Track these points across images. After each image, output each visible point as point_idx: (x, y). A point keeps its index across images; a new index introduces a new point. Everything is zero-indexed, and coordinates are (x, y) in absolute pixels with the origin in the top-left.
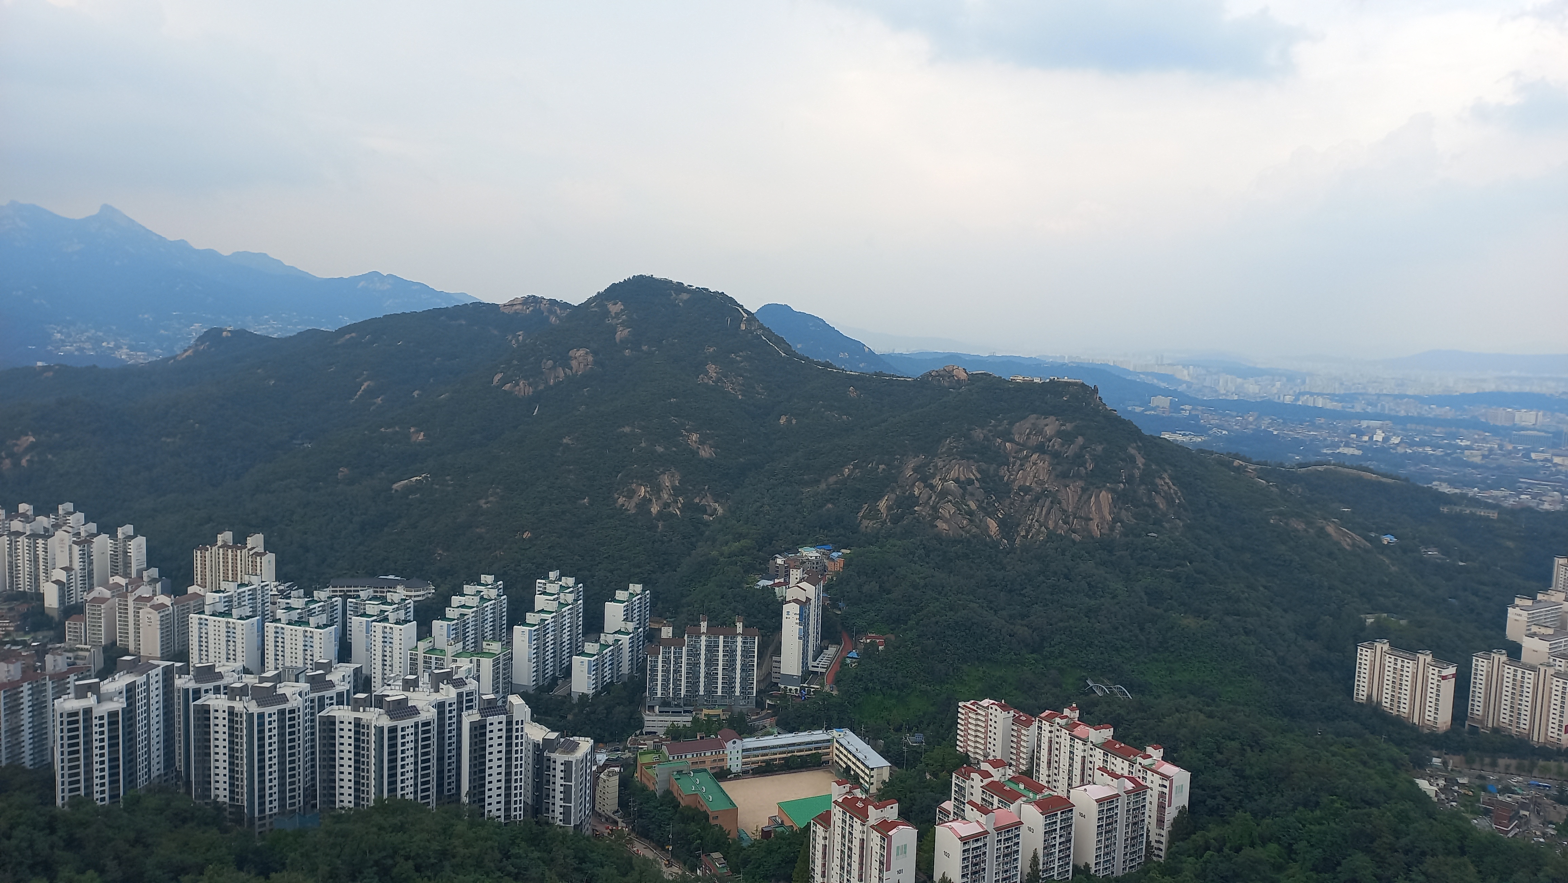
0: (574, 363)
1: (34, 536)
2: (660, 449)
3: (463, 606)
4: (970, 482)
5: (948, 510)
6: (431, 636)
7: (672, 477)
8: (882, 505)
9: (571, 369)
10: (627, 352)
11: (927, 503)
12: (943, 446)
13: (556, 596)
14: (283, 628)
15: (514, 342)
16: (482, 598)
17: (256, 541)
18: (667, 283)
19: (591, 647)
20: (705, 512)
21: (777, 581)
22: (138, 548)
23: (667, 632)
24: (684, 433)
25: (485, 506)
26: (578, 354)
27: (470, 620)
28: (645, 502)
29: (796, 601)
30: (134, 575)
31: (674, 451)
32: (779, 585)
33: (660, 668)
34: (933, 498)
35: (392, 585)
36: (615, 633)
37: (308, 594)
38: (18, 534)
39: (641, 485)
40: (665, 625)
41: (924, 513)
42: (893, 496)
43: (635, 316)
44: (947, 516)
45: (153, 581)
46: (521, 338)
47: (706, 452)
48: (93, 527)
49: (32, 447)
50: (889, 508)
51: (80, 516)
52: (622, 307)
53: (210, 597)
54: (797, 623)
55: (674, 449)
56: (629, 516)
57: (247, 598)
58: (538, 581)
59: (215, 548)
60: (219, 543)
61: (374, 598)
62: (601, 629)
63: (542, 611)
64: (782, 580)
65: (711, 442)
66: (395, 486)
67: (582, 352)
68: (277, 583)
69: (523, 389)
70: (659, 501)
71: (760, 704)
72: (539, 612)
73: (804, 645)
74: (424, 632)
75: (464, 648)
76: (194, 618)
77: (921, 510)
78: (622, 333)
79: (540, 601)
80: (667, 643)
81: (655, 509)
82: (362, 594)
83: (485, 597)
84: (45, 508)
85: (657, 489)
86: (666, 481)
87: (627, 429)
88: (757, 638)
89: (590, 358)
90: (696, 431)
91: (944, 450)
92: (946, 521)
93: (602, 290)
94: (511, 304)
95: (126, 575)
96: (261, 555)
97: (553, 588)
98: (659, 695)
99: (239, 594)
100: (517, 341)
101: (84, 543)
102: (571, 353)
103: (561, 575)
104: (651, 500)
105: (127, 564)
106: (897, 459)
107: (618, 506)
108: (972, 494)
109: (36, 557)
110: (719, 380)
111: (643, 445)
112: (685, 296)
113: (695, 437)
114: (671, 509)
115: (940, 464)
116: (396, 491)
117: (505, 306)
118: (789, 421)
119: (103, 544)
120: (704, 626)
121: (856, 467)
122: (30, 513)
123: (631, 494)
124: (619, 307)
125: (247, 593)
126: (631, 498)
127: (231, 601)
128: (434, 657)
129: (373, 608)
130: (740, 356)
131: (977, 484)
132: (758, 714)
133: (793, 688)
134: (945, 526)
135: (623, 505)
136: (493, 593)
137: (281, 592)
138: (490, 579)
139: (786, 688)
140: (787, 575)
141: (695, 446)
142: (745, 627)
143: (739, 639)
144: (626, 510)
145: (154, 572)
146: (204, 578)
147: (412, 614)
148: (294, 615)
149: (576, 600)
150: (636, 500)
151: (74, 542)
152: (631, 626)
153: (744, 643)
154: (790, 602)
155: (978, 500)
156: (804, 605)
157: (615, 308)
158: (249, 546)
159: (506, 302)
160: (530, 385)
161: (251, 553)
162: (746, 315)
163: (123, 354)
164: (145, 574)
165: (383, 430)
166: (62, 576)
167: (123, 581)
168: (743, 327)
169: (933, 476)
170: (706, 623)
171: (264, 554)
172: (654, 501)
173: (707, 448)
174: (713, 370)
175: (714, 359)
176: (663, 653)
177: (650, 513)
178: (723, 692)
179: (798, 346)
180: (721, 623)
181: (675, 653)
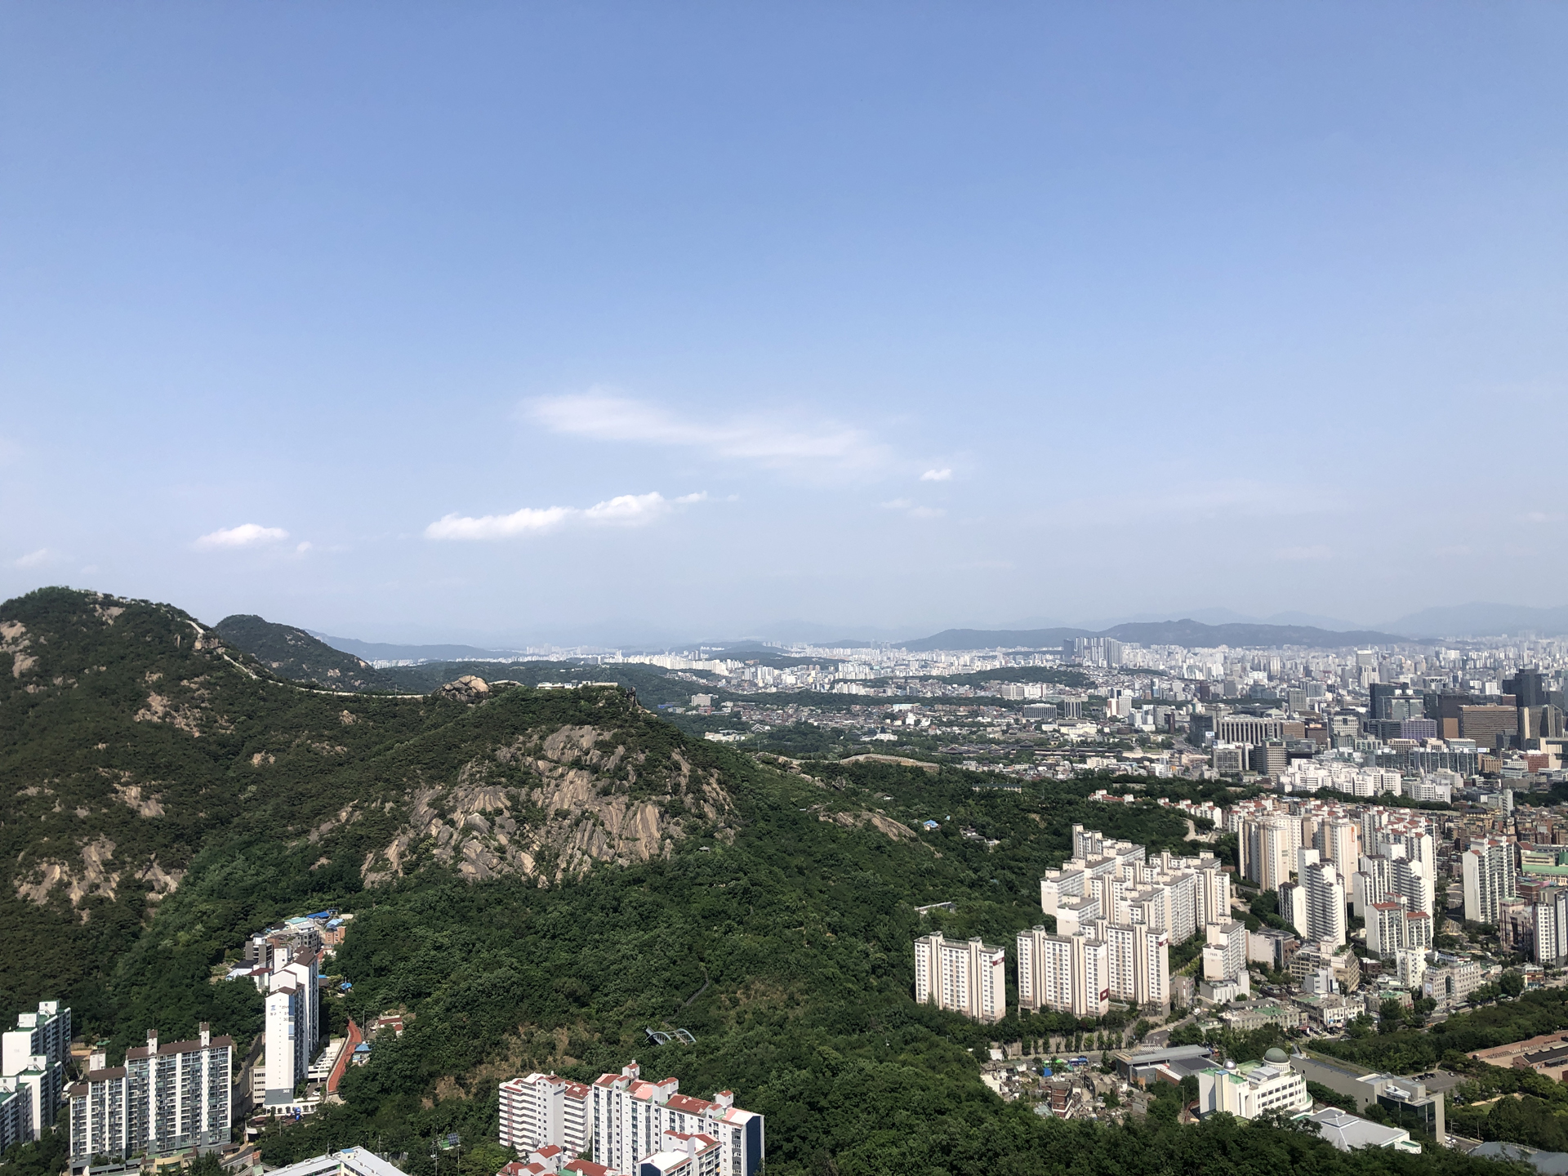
2: (82, 813)
4: (499, 812)
5: (473, 848)
7: (103, 847)
8: (392, 852)
10: (31, 688)
11: (448, 843)
12: (464, 773)
18: (87, 594)
20: (152, 889)
21: (256, 967)
23: (97, 1061)
24: (118, 787)
28: (62, 887)
29: (284, 990)
31: (105, 814)
32: (260, 973)
33: (89, 1113)
34: (455, 837)
36: (20, 1073)
39: (55, 863)
40: (94, 1052)
41: (444, 857)
42: (405, 839)
43: (42, 640)
44: (473, 856)
47: (151, 810)
50: (402, 855)
52: (24, 629)
54: (285, 1020)
55: (105, 811)
56: (38, 909)
64: (263, 965)
65: (157, 796)
70: (83, 883)
71: (236, 1137)
73: (296, 1046)
77: (441, 853)
78: (23, 664)
80: (97, 1078)
81: (76, 895)
85: (79, 867)
86: (93, 853)
87: (32, 791)
88: (230, 1048)
90: (136, 783)
91: (465, 777)
92: (473, 863)
98: (89, 1151)
104: (70, 883)
106: (409, 793)
107: (19, 896)
108: (502, 827)
110: (166, 714)
111: (57, 809)
112: (116, 611)
113: (134, 791)
114: (101, 891)
115: (461, 794)
118: (265, 759)
120: (152, 1044)
121: (355, 808)
123: (39, 879)
124: (19, 629)
126: (39, 883)
130: (195, 683)
131: (507, 814)
132: (234, 1151)
133: (283, 1106)
134: (471, 869)
135: (28, 894)
139: (274, 1108)
140: (270, 957)
141: (133, 804)
142: (213, 1036)
143: (205, 1055)
144: (33, 900)
150: (47, 884)
152: (42, 1062)
153: (212, 1057)
154: (275, 992)
155: (509, 833)
156: (295, 995)
162: (201, 631)
168: (198, 645)
169: (453, 810)
170: (155, 1039)
172: (75, 883)
173: (152, 803)
174: (157, 702)
175: (159, 689)
176: (94, 1090)
177: (70, 901)
178: (183, 1130)
179: (275, 665)
180: (178, 1035)
181: (111, 1088)
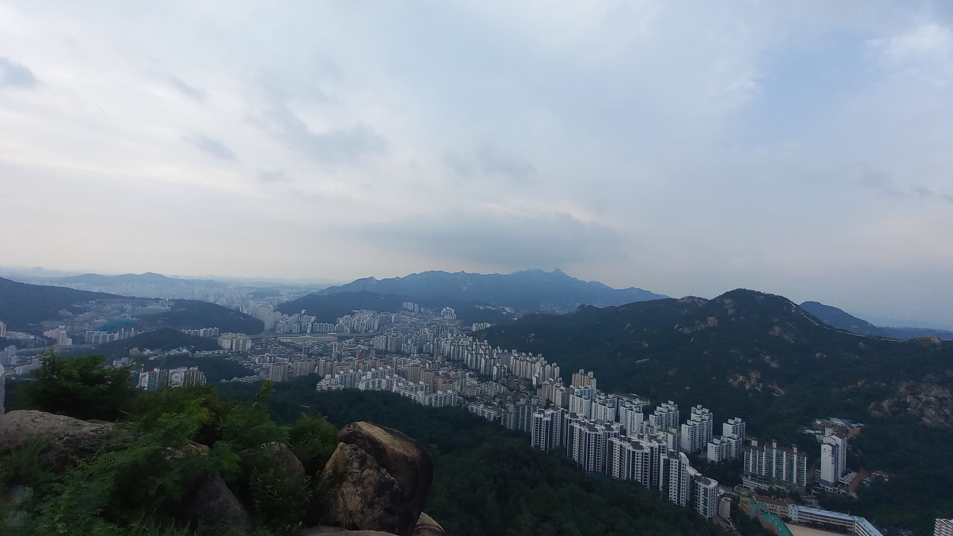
0: (709, 322)
1: (532, 362)
2: (750, 361)
3: (661, 411)
5: (930, 412)
6: (648, 420)
7: (756, 374)
8: (885, 404)
9: (707, 324)
10: (733, 319)
12: (926, 378)
13: (700, 416)
14: (597, 405)
15: (683, 313)
16: (669, 409)
17: (591, 374)
18: (752, 292)
19: (716, 441)
20: (774, 392)
21: (817, 432)
22: (557, 370)
23: (754, 443)
24: (762, 355)
25: (670, 374)
26: (711, 319)
27: (664, 417)
28: (742, 384)
29: (830, 444)
30: (555, 379)
31: (757, 363)
32: (819, 434)
33: (751, 459)
35: (635, 398)
36: (728, 437)
37: (606, 395)
38: (528, 361)
39: (741, 375)
40: (753, 440)
42: (892, 400)
43: (737, 305)
44: (930, 415)
45: (561, 381)
46: (686, 312)
47: (774, 365)
48: (546, 362)
49: (533, 336)
50: (890, 407)
51: (543, 358)
53: (576, 390)
54: (830, 456)
56: (735, 388)
57: (587, 392)
58: (692, 408)
59: (578, 374)
60: (580, 373)
61: (628, 401)
62: (721, 434)
63: (694, 421)
64: (820, 432)
65: (777, 361)
66: (637, 362)
67: (712, 318)
68: (596, 389)
69: (687, 331)
70: (750, 384)
71: (808, 491)
72: (692, 420)
73: (835, 468)
74: (646, 418)
75: (661, 428)
76: (571, 396)
78: (731, 311)
79: (693, 416)
80: (754, 448)
81: (748, 387)
82: (624, 399)
83: (670, 409)
84: (535, 355)
85: (749, 378)
86: (753, 375)
87: (733, 351)
88: (805, 458)
89: (716, 321)
90: (769, 355)
91: (926, 380)
92: (929, 418)
93: (721, 294)
94: (683, 299)
95: (553, 378)
96: (592, 379)
97: (699, 412)
98: (751, 471)
99: (585, 391)
100: (685, 312)
101: (544, 367)
102: (708, 318)
103: (703, 407)
104: (745, 383)
105: (554, 375)
106: (894, 381)
107: (729, 382)
109: (532, 368)
110: (780, 333)
114: (756, 388)
116: (637, 363)
117: (680, 299)
118: (822, 355)
119: (548, 367)
120: (775, 445)
121: (866, 382)
122: (531, 356)
123: (735, 379)
124: (730, 301)
125: (587, 391)
127: (582, 392)
128: (649, 428)
129: (628, 405)
130: (792, 324)
132: (807, 495)
133: (829, 488)
134: (929, 421)
135: (732, 383)
136: (673, 409)
137: (598, 393)
138: (672, 403)
139: (824, 487)
140: (823, 430)
141: (768, 362)
142: (798, 451)
143: (795, 457)
144: (733, 385)
145: (561, 379)
146: (575, 383)
147: (641, 410)
148: (601, 402)
149: (710, 419)
150: (738, 381)
151: (541, 366)
152: (736, 436)
153: (798, 458)
154: (825, 444)
156: (835, 447)
157: (727, 301)
158: (589, 375)
159: (680, 298)
160: (689, 329)
161: (589, 377)
162: (794, 306)
163: (557, 311)
164: (558, 379)
165: (633, 341)
166: (537, 375)
167: (552, 380)
168: (793, 311)
170: (776, 443)
171: (593, 379)
172: (747, 383)
173: (775, 363)
174: (777, 329)
175: (778, 324)
176: (753, 452)
177: (745, 388)
178: (786, 479)
180: (784, 445)
181: (759, 454)
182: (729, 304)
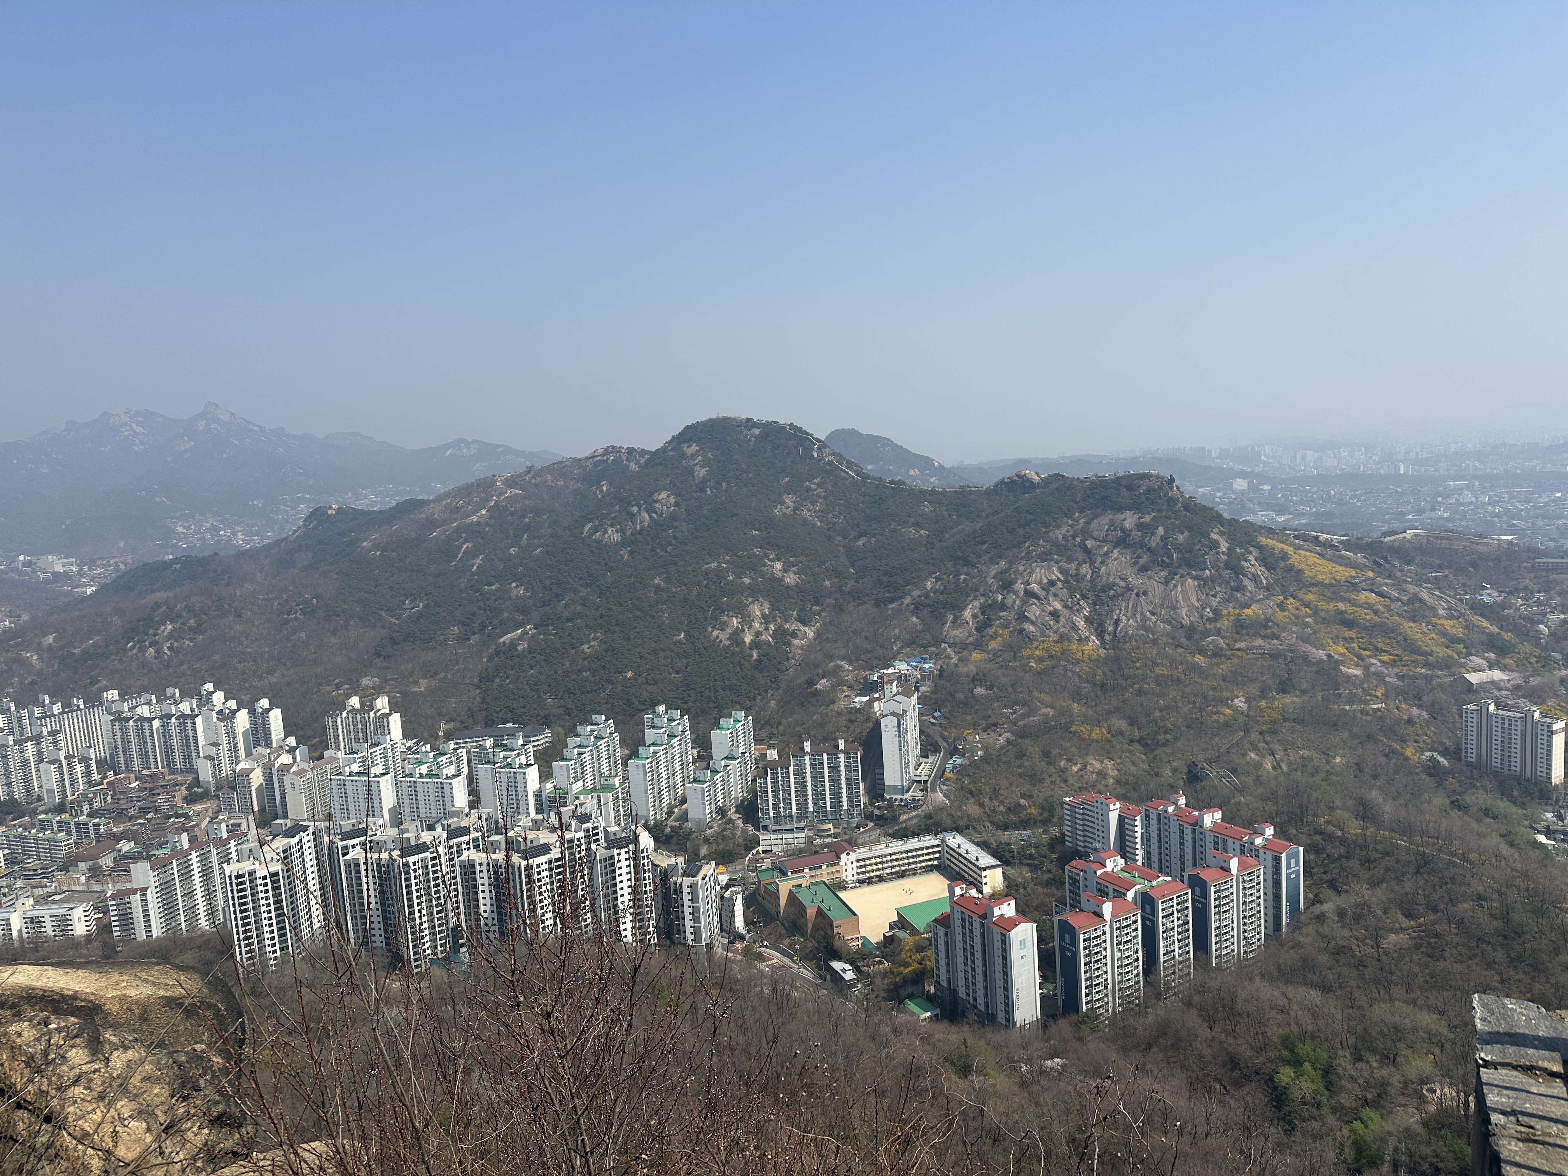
0: (657, 506)
1: (186, 716)
2: (747, 581)
3: (578, 746)
4: (1052, 583)
5: (1033, 612)
6: (553, 776)
7: (762, 605)
8: (967, 614)
9: (655, 512)
10: (708, 491)
11: (1011, 607)
12: (1022, 551)
14: (416, 781)
15: (598, 492)
16: (596, 736)
17: (382, 703)
18: (736, 420)
20: (796, 637)
21: (873, 696)
22: (275, 719)
23: (773, 754)
24: (768, 562)
25: (588, 650)
26: (660, 497)
27: (586, 759)
28: (738, 633)
29: (893, 714)
30: (274, 745)
31: (761, 582)
32: (876, 700)
33: (769, 789)
34: (1017, 602)
35: (511, 732)
36: (723, 759)
37: (434, 748)
38: (169, 716)
39: (733, 616)
40: (770, 748)
42: (976, 604)
43: (710, 454)
44: (1033, 618)
45: (292, 749)
46: (605, 488)
47: (791, 579)
50: (974, 616)
51: (221, 694)
52: (697, 448)
53: (348, 758)
54: (895, 736)
55: (761, 579)
56: (724, 647)
58: (646, 716)
59: (344, 713)
60: (349, 708)
61: (496, 746)
62: (710, 756)
64: (878, 695)
65: (795, 569)
66: (502, 639)
67: (663, 495)
68: (405, 741)
69: (613, 535)
70: (751, 630)
72: (650, 745)
74: (546, 773)
75: (583, 785)
76: (335, 778)
77: (1007, 616)
78: (700, 473)
79: (650, 735)
80: (773, 766)
81: (748, 639)
82: (484, 743)
83: (599, 735)
85: (747, 619)
86: (756, 610)
87: (714, 565)
88: (858, 753)
89: (672, 500)
90: (779, 560)
91: (1023, 554)
92: (1033, 623)
93: (677, 433)
94: (593, 456)
95: (268, 745)
96: (387, 715)
97: (661, 722)
98: (771, 814)
100: (601, 491)
101: (228, 718)
102: (654, 497)
103: (668, 708)
104: (743, 630)
105: (267, 736)
106: (979, 568)
107: (712, 638)
108: (1055, 595)
109: (190, 735)
110: (796, 509)
112: (756, 432)
113: (779, 566)
114: (763, 637)
115: (1021, 568)
116: (505, 643)
117: (586, 458)
119: (243, 716)
120: (807, 746)
121: (938, 579)
122: (177, 695)
123: (723, 627)
124: (694, 448)
125: (380, 751)
126: (724, 630)
127: (367, 760)
128: (556, 796)
129: (495, 755)
130: (814, 483)
131: (1060, 585)
132: (866, 826)
133: (899, 797)
134: (1032, 628)
135: (717, 637)
136: (606, 731)
137: (410, 748)
138: (601, 718)
139: (891, 797)
140: (883, 690)
141: (779, 574)
142: (846, 742)
143: (842, 755)
144: (721, 642)
145: (292, 740)
146: (337, 742)
147: (532, 758)
148: (425, 768)
149: (683, 731)
150: (729, 631)
151: (222, 718)
152: (736, 752)
153: (847, 758)
154: (887, 715)
155: (1062, 600)
156: (900, 718)
157: (690, 449)
158: (376, 708)
159: (587, 454)
160: (617, 531)
161: (379, 714)
162: (816, 443)
164: (284, 742)
165: (484, 588)
167: (265, 751)
168: (815, 454)
169: (1015, 581)
170: (809, 742)
171: (390, 714)
172: (746, 630)
173: (792, 575)
174: (789, 500)
175: (789, 490)
176: (771, 775)
177: (744, 642)
178: (831, 807)
179: (869, 468)
180: (822, 742)
181: (782, 773)
182: (693, 456)
